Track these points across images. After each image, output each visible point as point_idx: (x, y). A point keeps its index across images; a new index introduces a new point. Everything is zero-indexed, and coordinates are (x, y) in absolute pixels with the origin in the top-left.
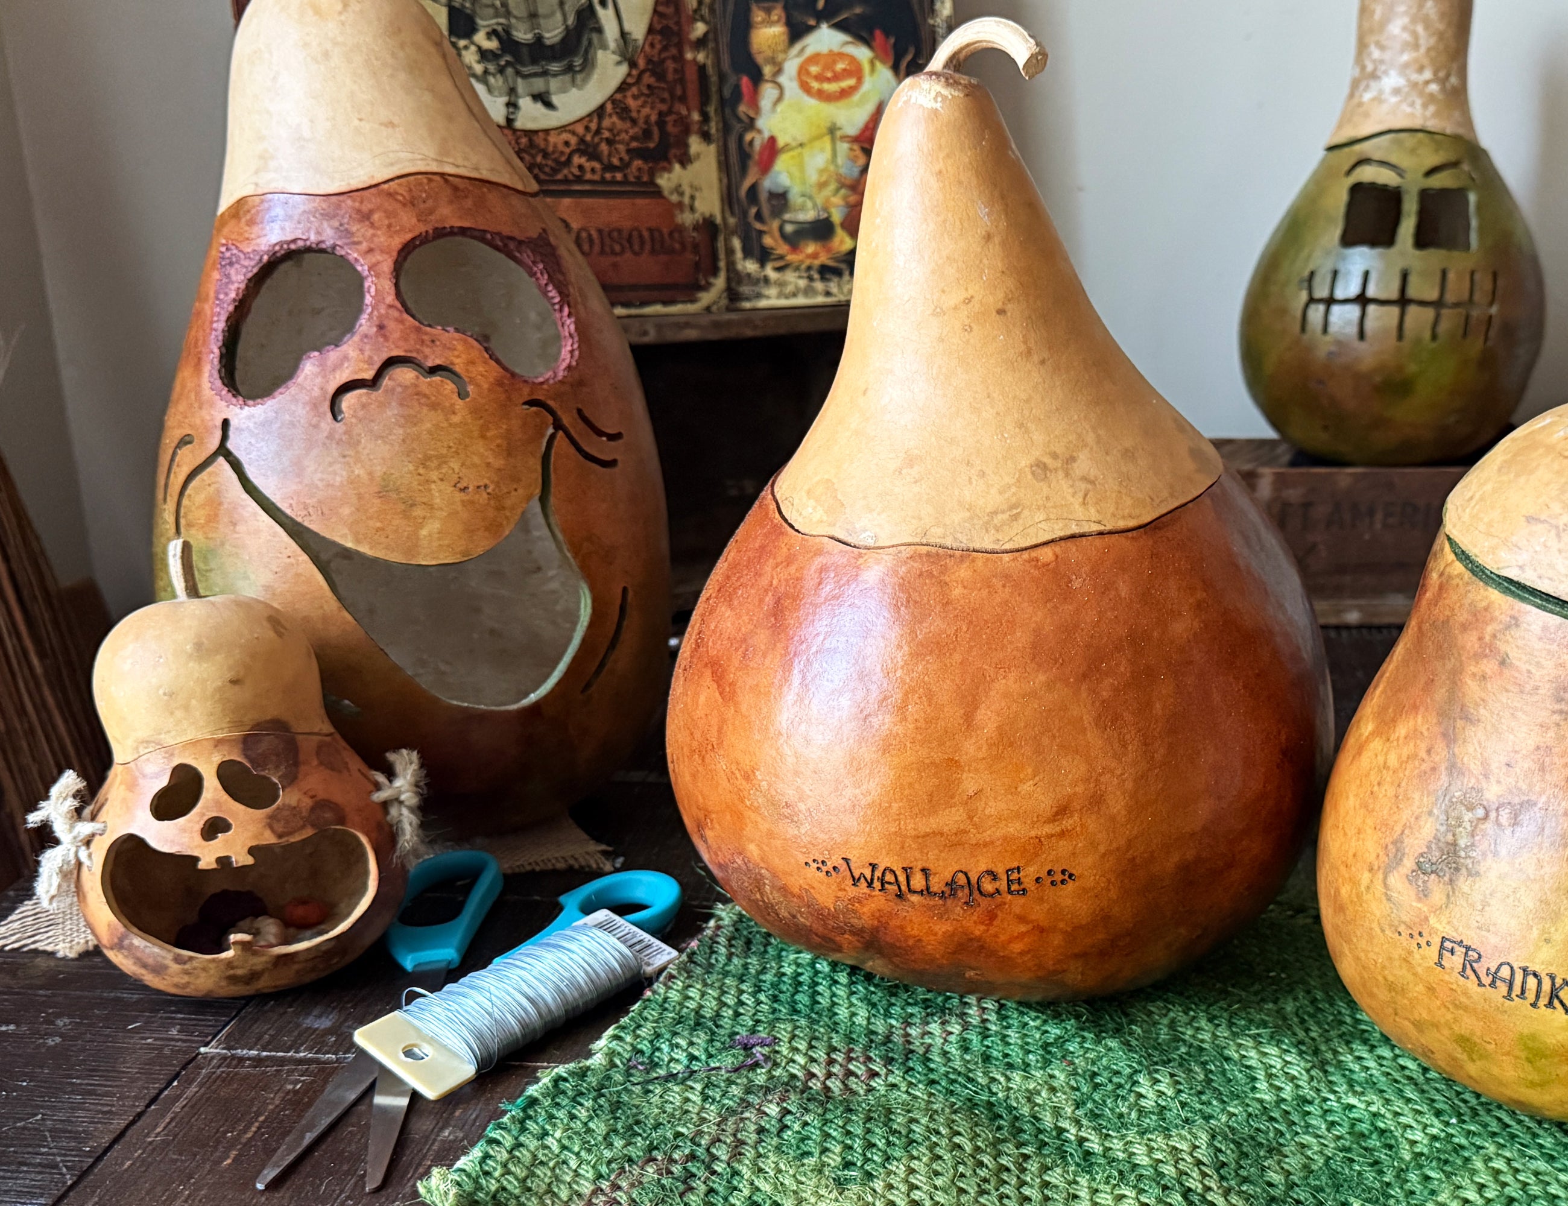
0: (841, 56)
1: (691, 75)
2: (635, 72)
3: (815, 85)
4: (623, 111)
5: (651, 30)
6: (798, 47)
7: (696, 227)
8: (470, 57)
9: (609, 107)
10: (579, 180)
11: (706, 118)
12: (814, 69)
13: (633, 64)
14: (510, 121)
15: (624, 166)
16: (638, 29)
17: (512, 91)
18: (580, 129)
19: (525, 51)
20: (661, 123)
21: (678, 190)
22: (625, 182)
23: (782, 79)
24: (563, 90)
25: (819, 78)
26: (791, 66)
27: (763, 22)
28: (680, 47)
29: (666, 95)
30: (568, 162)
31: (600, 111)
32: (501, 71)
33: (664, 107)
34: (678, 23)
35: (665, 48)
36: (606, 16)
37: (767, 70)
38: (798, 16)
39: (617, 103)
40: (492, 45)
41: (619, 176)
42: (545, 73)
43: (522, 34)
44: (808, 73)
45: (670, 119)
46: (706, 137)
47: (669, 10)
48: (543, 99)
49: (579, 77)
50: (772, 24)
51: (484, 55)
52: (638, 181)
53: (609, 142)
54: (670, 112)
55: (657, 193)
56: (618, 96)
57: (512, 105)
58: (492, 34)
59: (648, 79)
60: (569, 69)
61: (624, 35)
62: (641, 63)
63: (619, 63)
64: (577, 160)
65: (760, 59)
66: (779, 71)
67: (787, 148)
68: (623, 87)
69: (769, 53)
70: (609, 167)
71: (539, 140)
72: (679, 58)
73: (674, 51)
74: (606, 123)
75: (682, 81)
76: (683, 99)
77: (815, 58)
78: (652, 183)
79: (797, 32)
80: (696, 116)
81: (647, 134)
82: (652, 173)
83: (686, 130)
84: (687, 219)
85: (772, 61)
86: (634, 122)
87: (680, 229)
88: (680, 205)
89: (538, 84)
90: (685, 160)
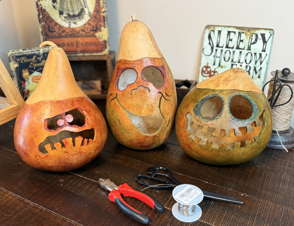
0: (39, 76)
1: (102, 18)
2: (91, 18)
3: (35, 81)
4: (89, 24)
5: (94, 11)
6: (31, 75)
7: (103, 42)
8: (63, 18)
9: (87, 24)
10: (81, 35)
11: (105, 24)
12: (34, 78)
13: (91, 16)
14: (69, 27)
15: (89, 32)
16: (92, 11)
17: (70, 22)
18: (82, 27)
19: (72, 16)
20: (96, 26)
21: (99, 36)
22: (89, 35)
23: (29, 81)
24: (78, 21)
25: (35, 80)
26: (30, 78)
27: (24, 72)
28: (100, 13)
29: (97, 21)
30: (79, 32)
31: (85, 24)
32: (68, 19)
33: (97, 23)
34: (99, 9)
35: (97, 14)
36: (86, 10)
37: (26, 80)
38: (31, 71)
39: (88, 23)
40: (66, 16)
41: (88, 34)
42: (75, 19)
43: (71, 14)
44: (33, 79)
45: (98, 25)
46: (105, 27)
47: (98, 7)
48: (75, 23)
49: (81, 20)
50: (26, 72)
51: (65, 17)
52: (92, 35)
53: (87, 29)
54: (98, 23)
55: (95, 36)
56: (88, 22)
57: (70, 24)
58: (66, 14)
59: (94, 19)
60: (79, 18)
61: (89, 12)
62: (92, 16)
63: (88, 17)
64: (81, 32)
65: (24, 78)
66: (28, 79)
67: (31, 91)
68: (89, 20)
69: (26, 77)
70: (87, 33)
71: (74, 29)
72: (100, 15)
73: (98, 14)
74: (86, 26)
75: (100, 18)
76: (100, 21)
77: (34, 77)
78: (94, 35)
79: (31, 73)
80: (103, 24)
81: (94, 27)
82: (94, 33)
83: (101, 26)
84: (101, 40)
85: (27, 78)
86: (91, 26)
87: (99, 42)
88: (100, 38)
89: (74, 21)
90: (100, 31)
